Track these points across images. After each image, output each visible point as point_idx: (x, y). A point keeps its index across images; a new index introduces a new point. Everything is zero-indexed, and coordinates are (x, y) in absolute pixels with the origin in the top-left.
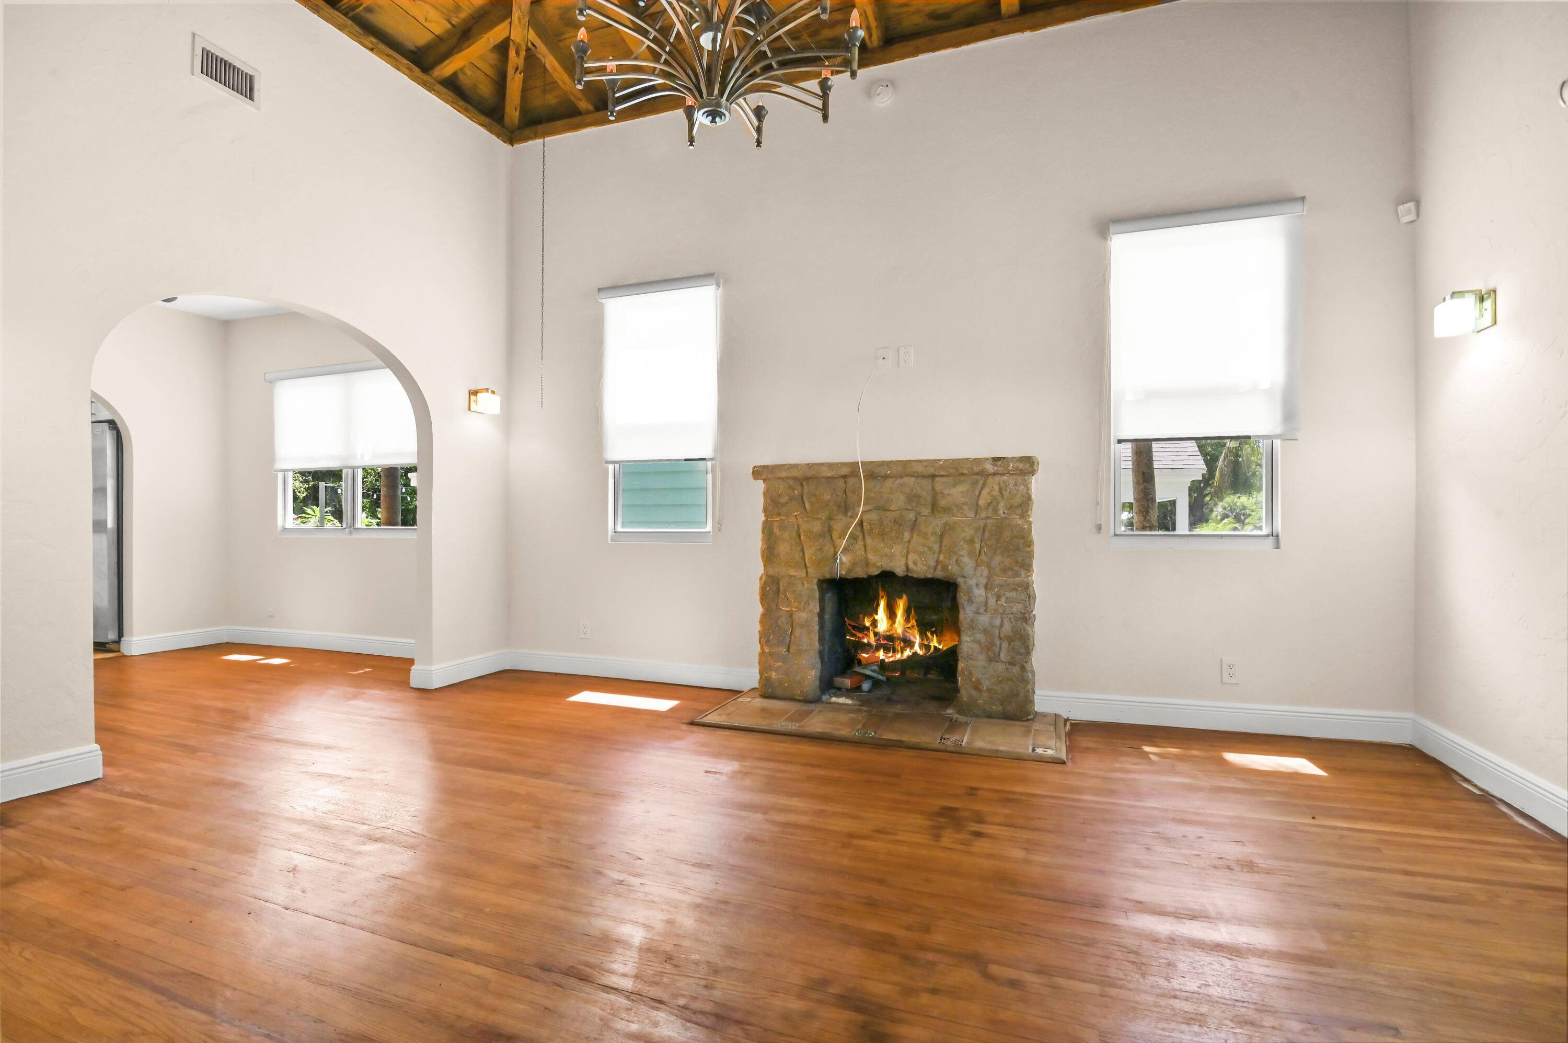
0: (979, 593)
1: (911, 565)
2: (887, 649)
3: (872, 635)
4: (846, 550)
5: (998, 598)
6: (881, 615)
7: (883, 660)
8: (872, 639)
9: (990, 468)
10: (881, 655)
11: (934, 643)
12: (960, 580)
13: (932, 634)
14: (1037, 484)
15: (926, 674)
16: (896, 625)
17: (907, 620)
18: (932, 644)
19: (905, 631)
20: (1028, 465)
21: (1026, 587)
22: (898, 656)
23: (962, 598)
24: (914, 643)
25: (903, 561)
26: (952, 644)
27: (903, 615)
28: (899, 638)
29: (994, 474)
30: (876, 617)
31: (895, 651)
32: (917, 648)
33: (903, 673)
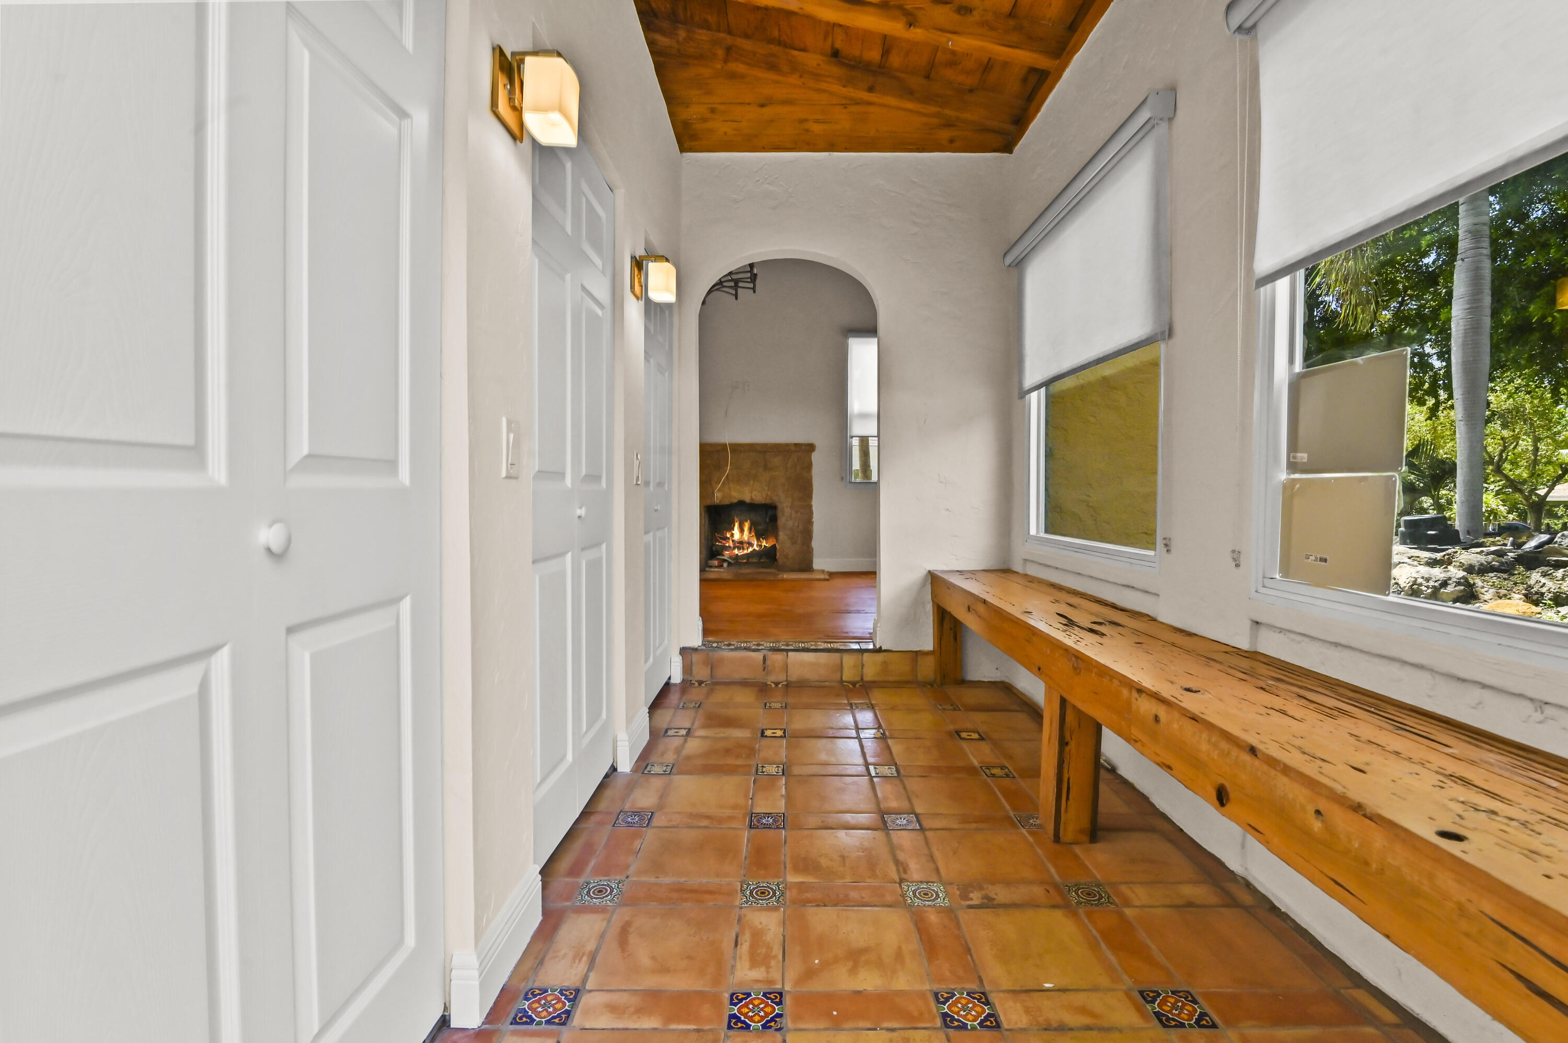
0: (787, 511)
1: (754, 497)
2: (739, 549)
3: (731, 541)
4: (719, 490)
5: (797, 512)
6: (736, 531)
7: (737, 554)
8: (731, 544)
9: (793, 448)
10: (736, 551)
11: (764, 544)
12: (778, 504)
13: (763, 539)
14: (815, 457)
15: (760, 559)
16: (744, 536)
17: (750, 532)
18: (763, 544)
19: (749, 538)
20: (811, 448)
21: (810, 507)
22: (745, 552)
23: (779, 514)
24: (754, 544)
25: (750, 495)
26: (773, 544)
27: (748, 530)
28: (745, 542)
29: (795, 452)
30: (733, 532)
31: (743, 549)
32: (755, 547)
33: (748, 560)
